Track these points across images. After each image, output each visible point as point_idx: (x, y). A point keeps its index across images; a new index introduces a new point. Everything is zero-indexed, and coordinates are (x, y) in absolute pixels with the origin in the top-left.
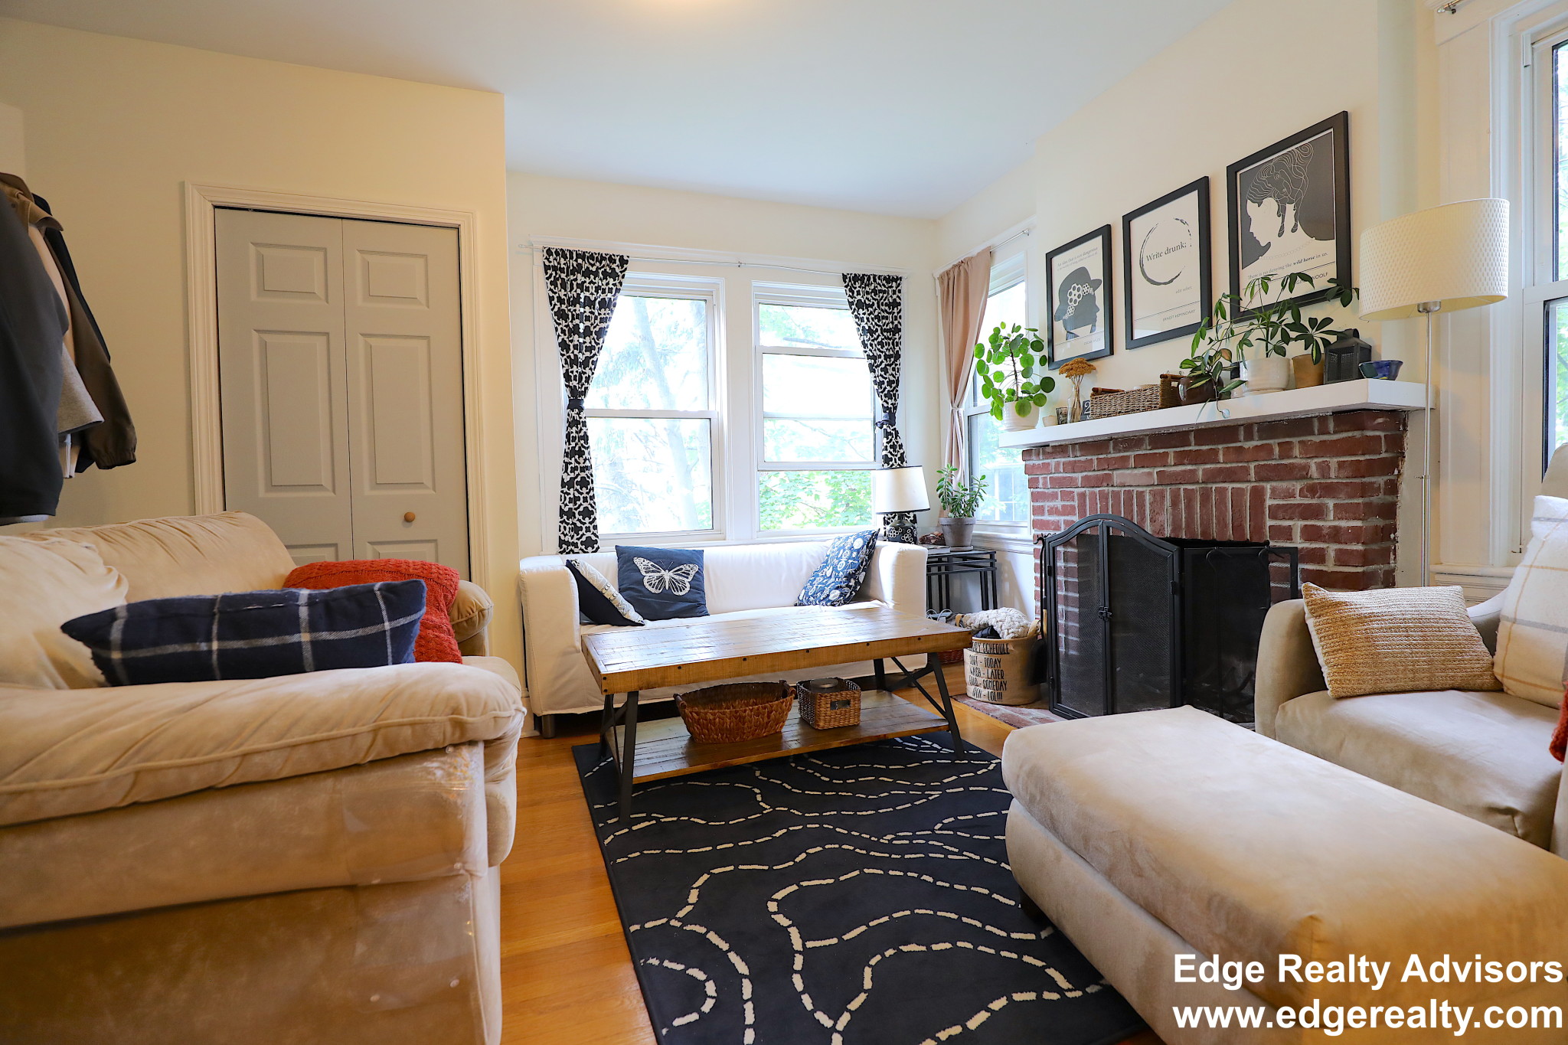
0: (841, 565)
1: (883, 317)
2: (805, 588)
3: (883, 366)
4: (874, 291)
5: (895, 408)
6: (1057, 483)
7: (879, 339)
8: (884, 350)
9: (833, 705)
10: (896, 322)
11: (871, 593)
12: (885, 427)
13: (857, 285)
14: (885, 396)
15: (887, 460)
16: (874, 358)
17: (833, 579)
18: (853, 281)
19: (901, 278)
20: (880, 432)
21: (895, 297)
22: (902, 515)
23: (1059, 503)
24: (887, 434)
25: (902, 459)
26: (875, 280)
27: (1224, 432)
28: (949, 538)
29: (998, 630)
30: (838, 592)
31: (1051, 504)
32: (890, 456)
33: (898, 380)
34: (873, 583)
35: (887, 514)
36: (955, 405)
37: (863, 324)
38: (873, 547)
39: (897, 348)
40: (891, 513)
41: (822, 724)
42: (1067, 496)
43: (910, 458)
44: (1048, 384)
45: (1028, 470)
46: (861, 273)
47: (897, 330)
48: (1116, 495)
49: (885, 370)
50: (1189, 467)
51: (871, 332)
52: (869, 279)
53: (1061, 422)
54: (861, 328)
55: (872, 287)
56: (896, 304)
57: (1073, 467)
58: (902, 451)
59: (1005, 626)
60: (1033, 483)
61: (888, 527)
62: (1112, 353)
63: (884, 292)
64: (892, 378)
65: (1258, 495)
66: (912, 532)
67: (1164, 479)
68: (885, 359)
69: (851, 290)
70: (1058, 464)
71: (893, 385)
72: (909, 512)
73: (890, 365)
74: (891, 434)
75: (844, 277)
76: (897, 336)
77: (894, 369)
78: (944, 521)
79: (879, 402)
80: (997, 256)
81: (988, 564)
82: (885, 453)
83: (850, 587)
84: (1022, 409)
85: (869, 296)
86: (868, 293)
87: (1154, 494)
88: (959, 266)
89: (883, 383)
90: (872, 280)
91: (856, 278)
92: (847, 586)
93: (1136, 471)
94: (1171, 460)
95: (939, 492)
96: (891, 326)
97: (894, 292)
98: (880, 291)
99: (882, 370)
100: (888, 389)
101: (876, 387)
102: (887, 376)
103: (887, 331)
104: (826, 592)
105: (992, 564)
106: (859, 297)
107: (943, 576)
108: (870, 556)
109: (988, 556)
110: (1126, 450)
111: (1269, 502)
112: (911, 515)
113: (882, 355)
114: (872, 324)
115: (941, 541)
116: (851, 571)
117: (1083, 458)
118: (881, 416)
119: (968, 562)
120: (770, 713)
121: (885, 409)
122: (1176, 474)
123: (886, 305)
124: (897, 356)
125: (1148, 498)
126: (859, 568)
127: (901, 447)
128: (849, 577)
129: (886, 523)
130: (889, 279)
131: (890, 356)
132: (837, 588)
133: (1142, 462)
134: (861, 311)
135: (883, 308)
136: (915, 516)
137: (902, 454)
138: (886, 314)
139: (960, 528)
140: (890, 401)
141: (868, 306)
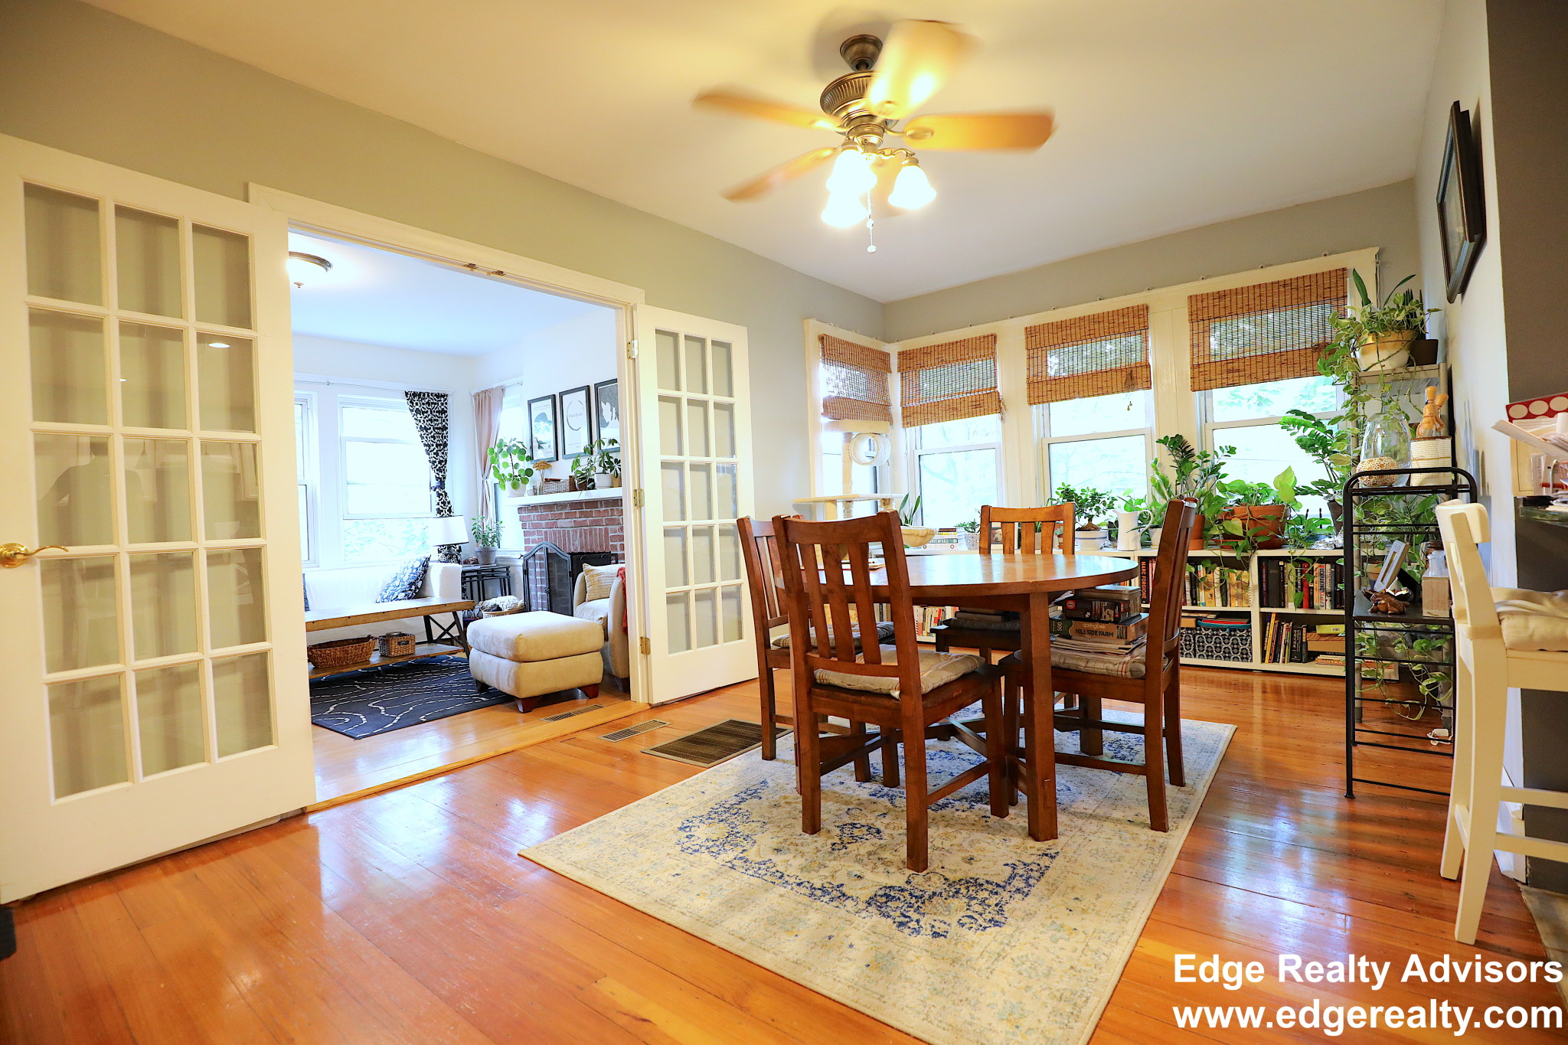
0: (405, 578)
1: (435, 420)
2: (381, 595)
3: (435, 451)
4: (428, 403)
5: (444, 478)
6: (535, 526)
7: (432, 434)
8: (436, 441)
9: (399, 644)
10: (444, 423)
11: (427, 594)
12: (437, 490)
13: (416, 399)
14: (437, 470)
15: (439, 511)
16: (428, 445)
17: (400, 587)
18: (413, 397)
19: (447, 395)
20: (434, 494)
21: (443, 407)
22: (449, 547)
23: (536, 537)
24: (439, 495)
25: (450, 510)
26: (428, 396)
27: (593, 503)
28: (480, 560)
29: (501, 606)
30: (404, 594)
31: (533, 537)
32: (441, 509)
33: (446, 461)
34: (427, 588)
35: (440, 546)
36: (485, 477)
37: (420, 424)
38: (427, 566)
39: (445, 440)
40: (443, 546)
41: (393, 653)
42: (539, 533)
43: (456, 509)
44: (529, 472)
45: (521, 519)
46: (418, 391)
47: (445, 428)
48: (559, 531)
49: (437, 454)
50: (584, 519)
51: (426, 429)
52: (424, 395)
53: (536, 494)
54: (419, 427)
55: (427, 400)
56: (444, 412)
57: (541, 518)
58: (449, 506)
59: (505, 604)
60: (524, 526)
61: (441, 554)
62: (557, 460)
63: (435, 404)
64: (441, 459)
65: (606, 530)
66: (457, 557)
67: (578, 525)
68: (437, 447)
69: (411, 402)
70: (534, 515)
71: (443, 464)
72: (455, 544)
73: (440, 451)
74: (442, 495)
75: (406, 394)
76: (445, 432)
77: (443, 453)
78: (477, 549)
79: (433, 474)
80: (507, 391)
81: (505, 574)
82: (438, 506)
83: (411, 590)
84: (515, 486)
85: (425, 406)
86: (423, 404)
87: (573, 531)
88: (485, 392)
89: (435, 462)
90: (426, 396)
91: (415, 394)
92: (410, 590)
93: (566, 520)
94: (578, 515)
95: (473, 532)
96: (440, 425)
97: (442, 404)
98: (432, 403)
99: (434, 454)
100: (440, 466)
101: (431, 464)
102: (438, 457)
103: (437, 428)
104: (396, 594)
105: (508, 574)
106: (417, 407)
107: (481, 582)
108: (425, 572)
109: (505, 569)
110: (562, 509)
111: (610, 535)
112: (457, 546)
113: (435, 444)
114: (427, 424)
115: (476, 562)
116: (412, 581)
117: (545, 513)
118: (435, 483)
119: (493, 573)
120: (363, 648)
121: (437, 478)
122: (579, 522)
123: (437, 412)
124: (445, 445)
125: (571, 533)
126: (417, 579)
127: (449, 503)
128: (411, 584)
129: (439, 552)
130: (438, 396)
131: (440, 445)
132: (403, 592)
133: (568, 516)
134: (418, 415)
135: (435, 414)
136: (460, 547)
137: (450, 508)
138: (437, 418)
139: (486, 553)
140: (440, 474)
141: (423, 413)
